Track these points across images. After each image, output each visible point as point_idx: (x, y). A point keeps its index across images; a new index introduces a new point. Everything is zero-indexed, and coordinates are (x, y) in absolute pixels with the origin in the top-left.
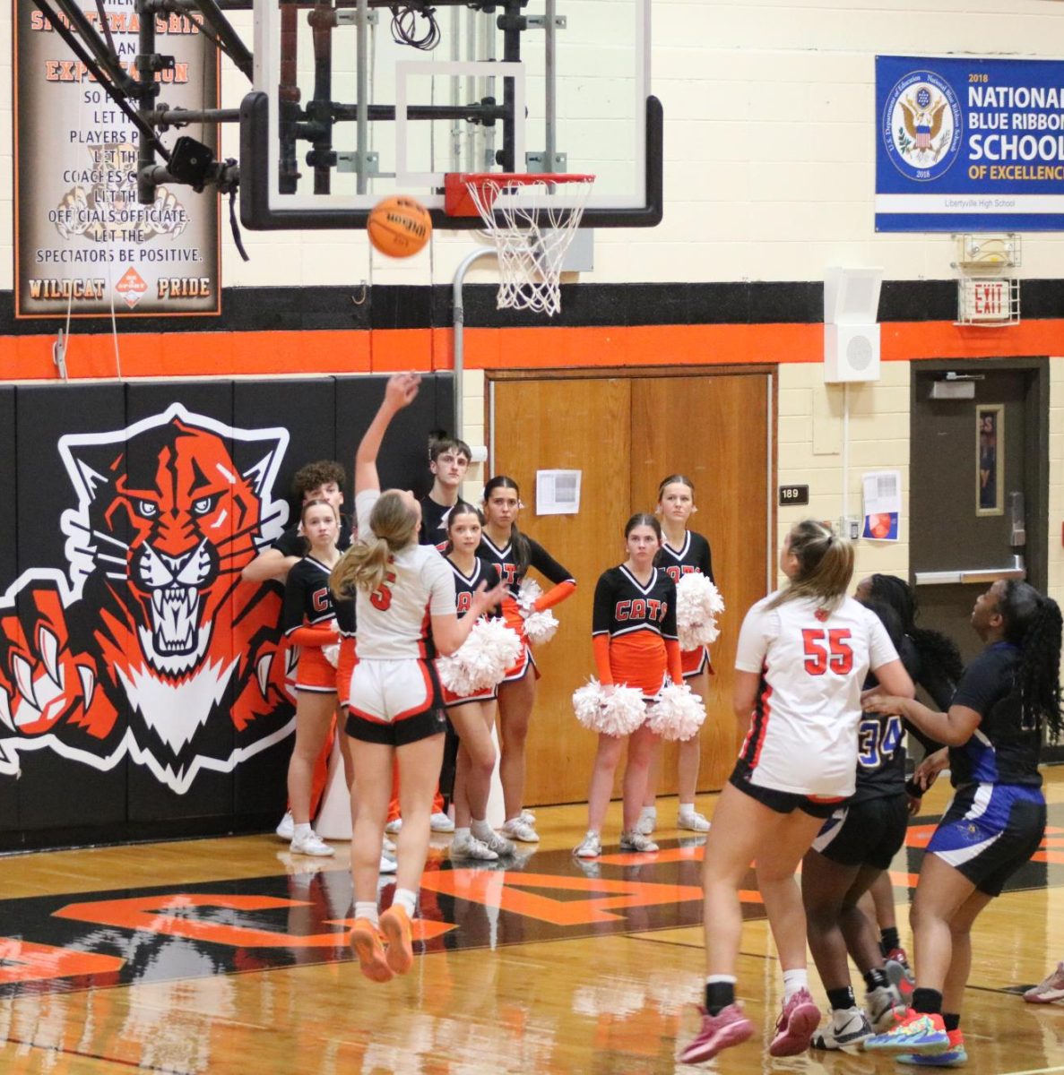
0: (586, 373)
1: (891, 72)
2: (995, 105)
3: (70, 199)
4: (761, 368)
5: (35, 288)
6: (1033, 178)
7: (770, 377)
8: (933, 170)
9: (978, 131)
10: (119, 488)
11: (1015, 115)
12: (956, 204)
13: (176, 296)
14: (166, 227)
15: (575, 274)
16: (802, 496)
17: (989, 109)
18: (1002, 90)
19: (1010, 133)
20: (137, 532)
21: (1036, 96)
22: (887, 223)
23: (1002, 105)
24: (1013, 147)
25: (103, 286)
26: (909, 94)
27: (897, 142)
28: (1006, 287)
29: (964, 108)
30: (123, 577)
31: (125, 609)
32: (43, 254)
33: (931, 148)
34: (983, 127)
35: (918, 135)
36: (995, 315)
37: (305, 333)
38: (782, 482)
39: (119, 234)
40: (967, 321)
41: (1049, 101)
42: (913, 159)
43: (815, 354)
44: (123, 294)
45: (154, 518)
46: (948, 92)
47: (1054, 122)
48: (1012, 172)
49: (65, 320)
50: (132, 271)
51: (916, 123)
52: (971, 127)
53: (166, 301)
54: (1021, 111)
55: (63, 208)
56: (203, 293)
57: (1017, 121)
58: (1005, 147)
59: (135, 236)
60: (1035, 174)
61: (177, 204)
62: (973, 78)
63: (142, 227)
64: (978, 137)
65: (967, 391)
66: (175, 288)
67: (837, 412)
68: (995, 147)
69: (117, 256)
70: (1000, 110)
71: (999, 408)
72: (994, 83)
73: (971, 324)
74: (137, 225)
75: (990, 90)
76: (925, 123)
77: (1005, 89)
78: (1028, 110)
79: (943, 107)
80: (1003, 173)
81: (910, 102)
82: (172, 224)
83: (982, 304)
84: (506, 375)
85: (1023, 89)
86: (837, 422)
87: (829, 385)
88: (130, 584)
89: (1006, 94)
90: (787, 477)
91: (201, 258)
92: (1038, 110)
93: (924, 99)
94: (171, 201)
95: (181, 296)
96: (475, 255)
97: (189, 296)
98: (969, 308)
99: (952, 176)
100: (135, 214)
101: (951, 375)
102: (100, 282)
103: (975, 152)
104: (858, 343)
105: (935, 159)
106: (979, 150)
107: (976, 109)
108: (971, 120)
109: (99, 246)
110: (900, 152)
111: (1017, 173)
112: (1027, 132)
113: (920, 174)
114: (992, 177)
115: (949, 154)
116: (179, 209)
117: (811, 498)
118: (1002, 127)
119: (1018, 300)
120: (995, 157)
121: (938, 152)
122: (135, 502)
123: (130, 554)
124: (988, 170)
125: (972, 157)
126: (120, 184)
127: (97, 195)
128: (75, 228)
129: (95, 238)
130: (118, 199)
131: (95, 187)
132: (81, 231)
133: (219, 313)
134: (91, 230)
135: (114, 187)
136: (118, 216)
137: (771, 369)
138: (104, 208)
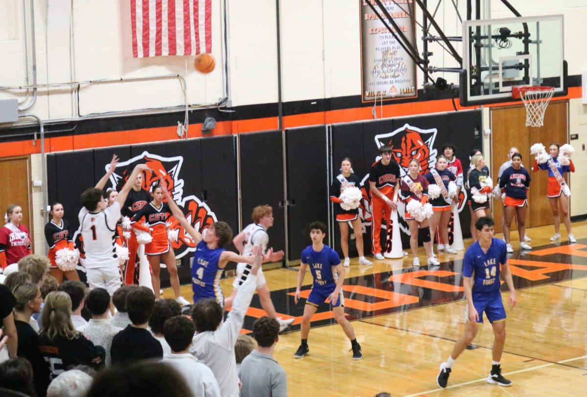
3: (376, 67)
4: (565, 101)
5: (367, 93)
7: (567, 103)
13: (405, 93)
14: (402, 73)
15: (514, 78)
16: (577, 137)
25: (385, 91)
32: (369, 84)
38: (571, 133)
39: (389, 76)
43: (579, 95)
44: (391, 93)
45: (401, 157)
49: (374, 102)
50: (393, 87)
53: (403, 95)
55: (375, 70)
56: (412, 91)
59: (394, 76)
63: (396, 74)
66: (405, 91)
69: (389, 83)
74: (394, 73)
82: (404, 72)
84: (495, 108)
86: (586, 115)
87: (583, 104)
90: (573, 131)
91: (411, 82)
94: (403, 66)
95: (407, 93)
96: (485, 76)
97: (409, 93)
100: (394, 70)
109: (384, 80)
116: (406, 68)
117: (579, 137)
122: (396, 153)
126: (389, 62)
127: (383, 65)
128: (378, 75)
129: (383, 78)
130: (389, 66)
131: (383, 63)
132: (379, 76)
133: (417, 97)
134: (382, 76)
135: (388, 63)
136: (389, 71)
137: (568, 100)
138: (385, 69)
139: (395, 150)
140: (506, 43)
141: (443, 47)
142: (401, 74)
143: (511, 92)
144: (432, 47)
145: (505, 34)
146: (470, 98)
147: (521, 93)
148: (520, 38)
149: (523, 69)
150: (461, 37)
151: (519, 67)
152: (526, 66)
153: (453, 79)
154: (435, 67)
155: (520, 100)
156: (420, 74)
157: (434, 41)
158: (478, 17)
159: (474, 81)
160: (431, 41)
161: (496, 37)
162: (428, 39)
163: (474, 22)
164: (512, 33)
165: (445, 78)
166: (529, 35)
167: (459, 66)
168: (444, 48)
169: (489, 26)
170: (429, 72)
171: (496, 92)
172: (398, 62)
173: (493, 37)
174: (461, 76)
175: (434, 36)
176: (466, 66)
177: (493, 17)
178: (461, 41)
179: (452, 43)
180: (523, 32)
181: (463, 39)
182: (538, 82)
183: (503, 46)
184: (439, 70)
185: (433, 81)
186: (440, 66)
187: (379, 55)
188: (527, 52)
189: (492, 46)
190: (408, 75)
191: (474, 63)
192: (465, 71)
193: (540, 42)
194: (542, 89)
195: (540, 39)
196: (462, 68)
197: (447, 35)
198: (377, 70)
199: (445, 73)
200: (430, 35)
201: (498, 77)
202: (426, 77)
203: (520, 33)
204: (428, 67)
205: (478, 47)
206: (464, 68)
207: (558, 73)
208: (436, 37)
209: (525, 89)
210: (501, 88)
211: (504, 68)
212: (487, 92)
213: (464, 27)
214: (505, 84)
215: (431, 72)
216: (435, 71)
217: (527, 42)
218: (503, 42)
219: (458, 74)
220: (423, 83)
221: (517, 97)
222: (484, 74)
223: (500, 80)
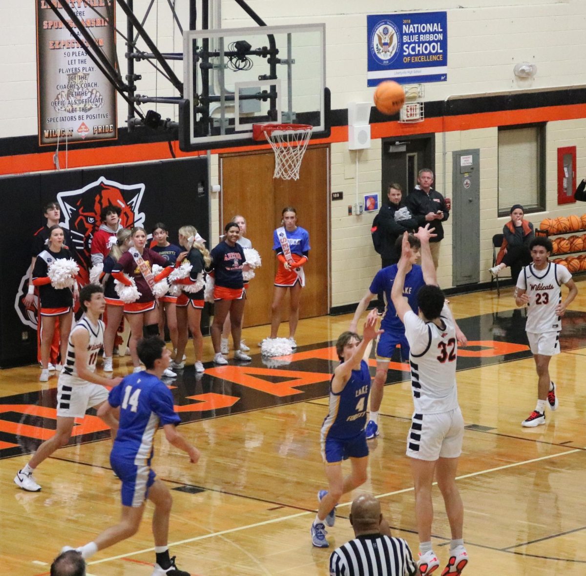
0: (257, 152)
1: (373, 21)
2: (413, 32)
3: (60, 96)
4: (325, 145)
5: (46, 133)
6: (428, 60)
7: (328, 149)
8: (389, 60)
9: (407, 43)
10: (80, 212)
11: (421, 35)
12: (398, 73)
13: (100, 133)
14: (96, 105)
15: (253, 113)
16: (340, 196)
17: (412, 34)
18: (416, 26)
19: (419, 43)
20: (87, 229)
21: (429, 27)
22: (372, 83)
23: (416, 31)
24: (420, 49)
25: (72, 131)
26: (380, 30)
27: (376, 50)
28: (418, 106)
29: (401, 34)
30: (82, 248)
31: (83, 261)
32: (49, 119)
33: (389, 51)
34: (409, 41)
35: (384, 46)
36: (415, 118)
37: (150, 144)
38: (333, 191)
39: (78, 109)
40: (403, 121)
41: (434, 29)
42: (382, 56)
43: (345, 138)
44: (80, 134)
45: (93, 224)
46: (395, 28)
47: (436, 37)
48: (420, 59)
49: (56, 146)
50: (83, 124)
51: (383, 41)
52: (404, 41)
53: (97, 135)
54: (424, 34)
55: (57, 100)
56: (111, 131)
57: (422, 38)
58: (417, 49)
59: (84, 110)
60: (429, 59)
61: (100, 95)
62: (405, 21)
63: (87, 106)
64: (407, 45)
65: (403, 149)
66: (100, 130)
67: (354, 161)
68: (413, 49)
69: (77, 118)
70: (415, 34)
71: (415, 154)
72: (413, 23)
73: (406, 122)
74: (85, 105)
75: (411, 26)
76: (386, 41)
77: (417, 25)
78: (426, 33)
79: (393, 34)
80: (417, 59)
81: (380, 33)
82: (98, 104)
83: (409, 113)
84: (226, 155)
85: (424, 25)
87: (350, 150)
88: (85, 250)
89: (418, 27)
90: (335, 189)
91: (109, 117)
92: (430, 33)
93: (386, 31)
94: (98, 94)
95: (102, 133)
96: (215, 108)
97: (105, 132)
98: (404, 116)
99: (397, 62)
100: (84, 101)
101: (397, 143)
102: (71, 129)
103: (405, 52)
104: (362, 133)
105: (390, 55)
106: (407, 51)
107: (406, 34)
108: (404, 39)
109: (70, 115)
110: (377, 53)
111: (422, 59)
112: (426, 42)
113: (385, 62)
114: (413, 61)
115: (396, 53)
116: (101, 97)
117: (344, 197)
118: (416, 41)
119: (423, 111)
120: (414, 53)
121: (391, 53)
122: (86, 217)
123: (85, 239)
124: (411, 59)
125: (405, 54)
126: (78, 89)
127: (69, 95)
128: (61, 108)
129: (69, 111)
130: (78, 95)
131: (69, 91)
132: (63, 109)
133: (117, 138)
134: (68, 109)
135: (76, 90)
136: (78, 102)
137: (328, 145)
138: (72, 99)
139: (86, 214)
140: (244, 63)
141: (156, 67)
142: (94, 106)
143: (251, 131)
144: (140, 67)
145: (242, 51)
146: (194, 140)
147: (265, 132)
148: (265, 56)
149: (269, 99)
150: (181, 54)
151: (263, 96)
152: (272, 96)
153: (170, 113)
154: (144, 96)
155: (266, 142)
156: (122, 106)
157: (143, 59)
158: (205, 26)
159: (199, 116)
160: (138, 59)
161: (230, 55)
162: (134, 57)
163: (200, 32)
164: (252, 49)
165: (158, 112)
166: (277, 52)
167: (177, 94)
168: (158, 69)
169: (221, 39)
170: (135, 103)
171: (231, 131)
172: (90, 89)
173: (227, 54)
174: (180, 109)
175: (144, 53)
176: (188, 95)
177: (224, 27)
178: (181, 59)
179: (169, 62)
180: (269, 48)
181: (185, 57)
182: (289, 118)
183: (240, 67)
184: (150, 100)
185: (141, 115)
186: (151, 94)
187: (63, 80)
188: (273, 76)
189: (226, 66)
190: (104, 108)
191: (200, 91)
192: (188, 102)
193: (293, 62)
194: (295, 128)
195: (293, 58)
196: (182, 97)
197: (162, 50)
198: (60, 100)
199: (158, 104)
200: (138, 51)
201: (233, 112)
202: (132, 110)
203: (265, 48)
204: (135, 96)
205: (205, 69)
206: (185, 97)
207: (318, 106)
208: (145, 54)
209: (271, 128)
210: (238, 127)
211: (242, 98)
212: (217, 132)
213: (186, 40)
214: (243, 121)
215: (139, 104)
216: (145, 102)
217: (274, 62)
218: (240, 61)
219: (177, 106)
220: (126, 119)
221: (260, 139)
222: (213, 106)
223: (235, 115)
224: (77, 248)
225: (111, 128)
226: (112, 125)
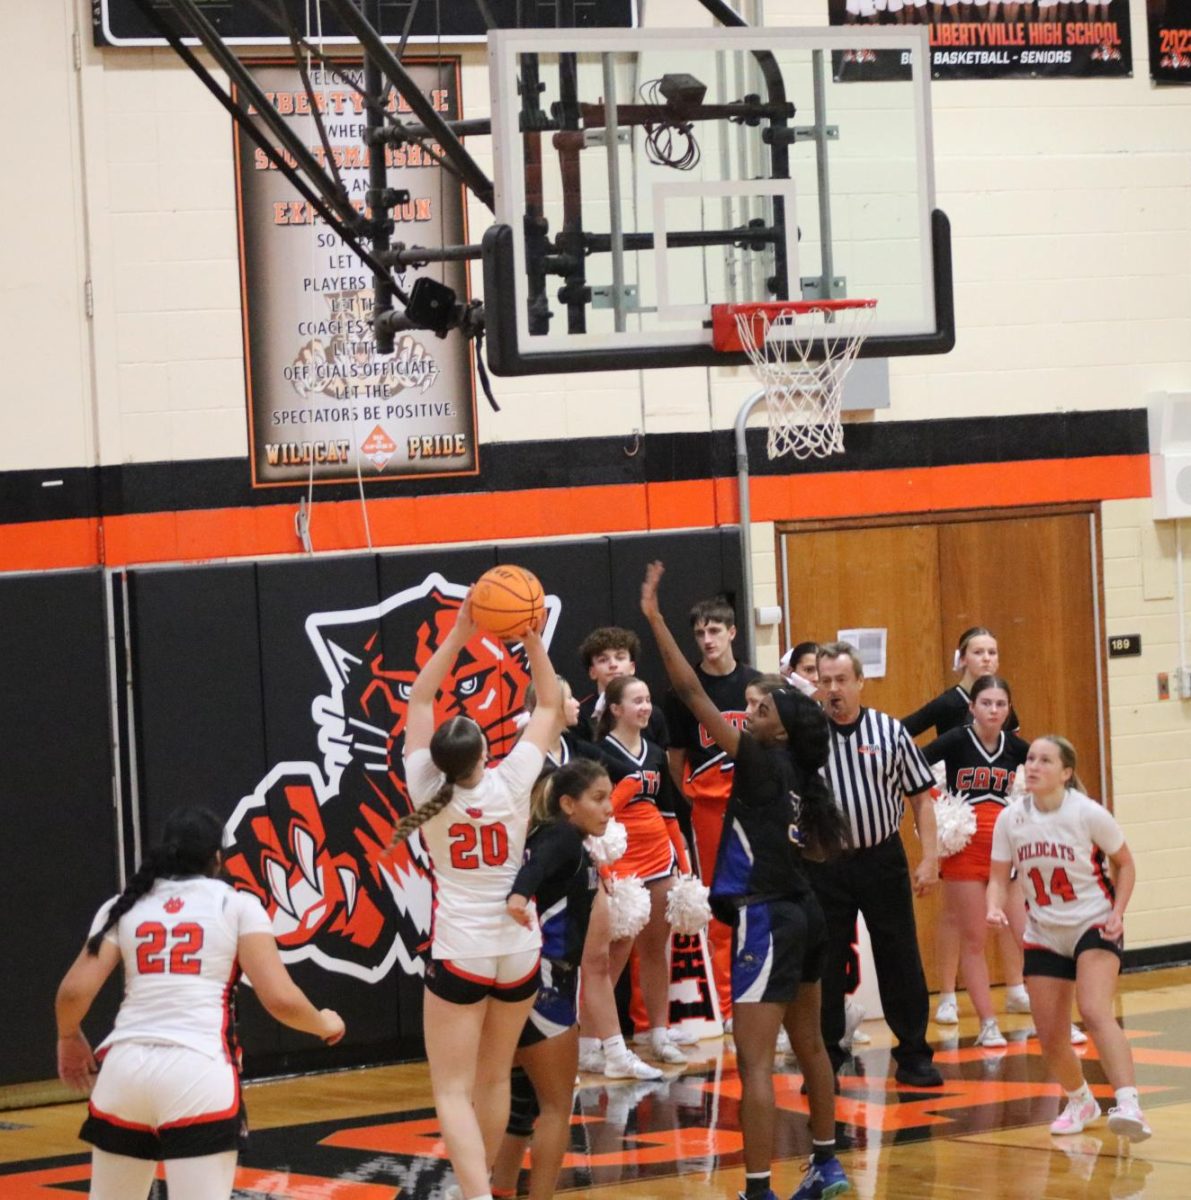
0: (887, 521)
3: (307, 353)
4: (1082, 507)
5: (272, 454)
7: (1092, 516)
10: (376, 671)
13: (428, 456)
14: (414, 379)
15: (871, 412)
16: (1134, 646)
20: (397, 717)
25: (347, 448)
30: (384, 768)
31: (387, 803)
32: (280, 415)
37: (574, 490)
38: (1111, 632)
39: (362, 389)
43: (1140, 488)
44: (370, 456)
49: (307, 487)
50: (378, 430)
53: (418, 462)
55: (300, 364)
56: (458, 450)
59: (380, 391)
61: (424, 354)
63: (388, 381)
66: (427, 447)
67: (1169, 552)
69: (361, 414)
74: (382, 380)
82: (420, 376)
84: (798, 526)
86: (1168, 563)
87: (1157, 522)
88: (391, 775)
91: (454, 412)
94: (419, 351)
95: (434, 455)
96: (758, 396)
97: (443, 455)
100: (380, 367)
102: (344, 444)
104: (1188, 475)
109: (340, 404)
116: (427, 359)
117: (1144, 648)
122: (393, 684)
123: (390, 743)
126: (361, 334)
127: (335, 349)
128: (314, 385)
129: (336, 395)
130: (360, 351)
131: (334, 339)
132: (320, 388)
133: (477, 472)
134: (331, 388)
135: (355, 338)
136: (360, 371)
137: (1093, 507)
138: (345, 360)
139: (390, 675)
187: (317, 308)
190: (436, 389)
198: (310, 363)
224: (370, 766)
225: (458, 444)
226: (463, 436)
